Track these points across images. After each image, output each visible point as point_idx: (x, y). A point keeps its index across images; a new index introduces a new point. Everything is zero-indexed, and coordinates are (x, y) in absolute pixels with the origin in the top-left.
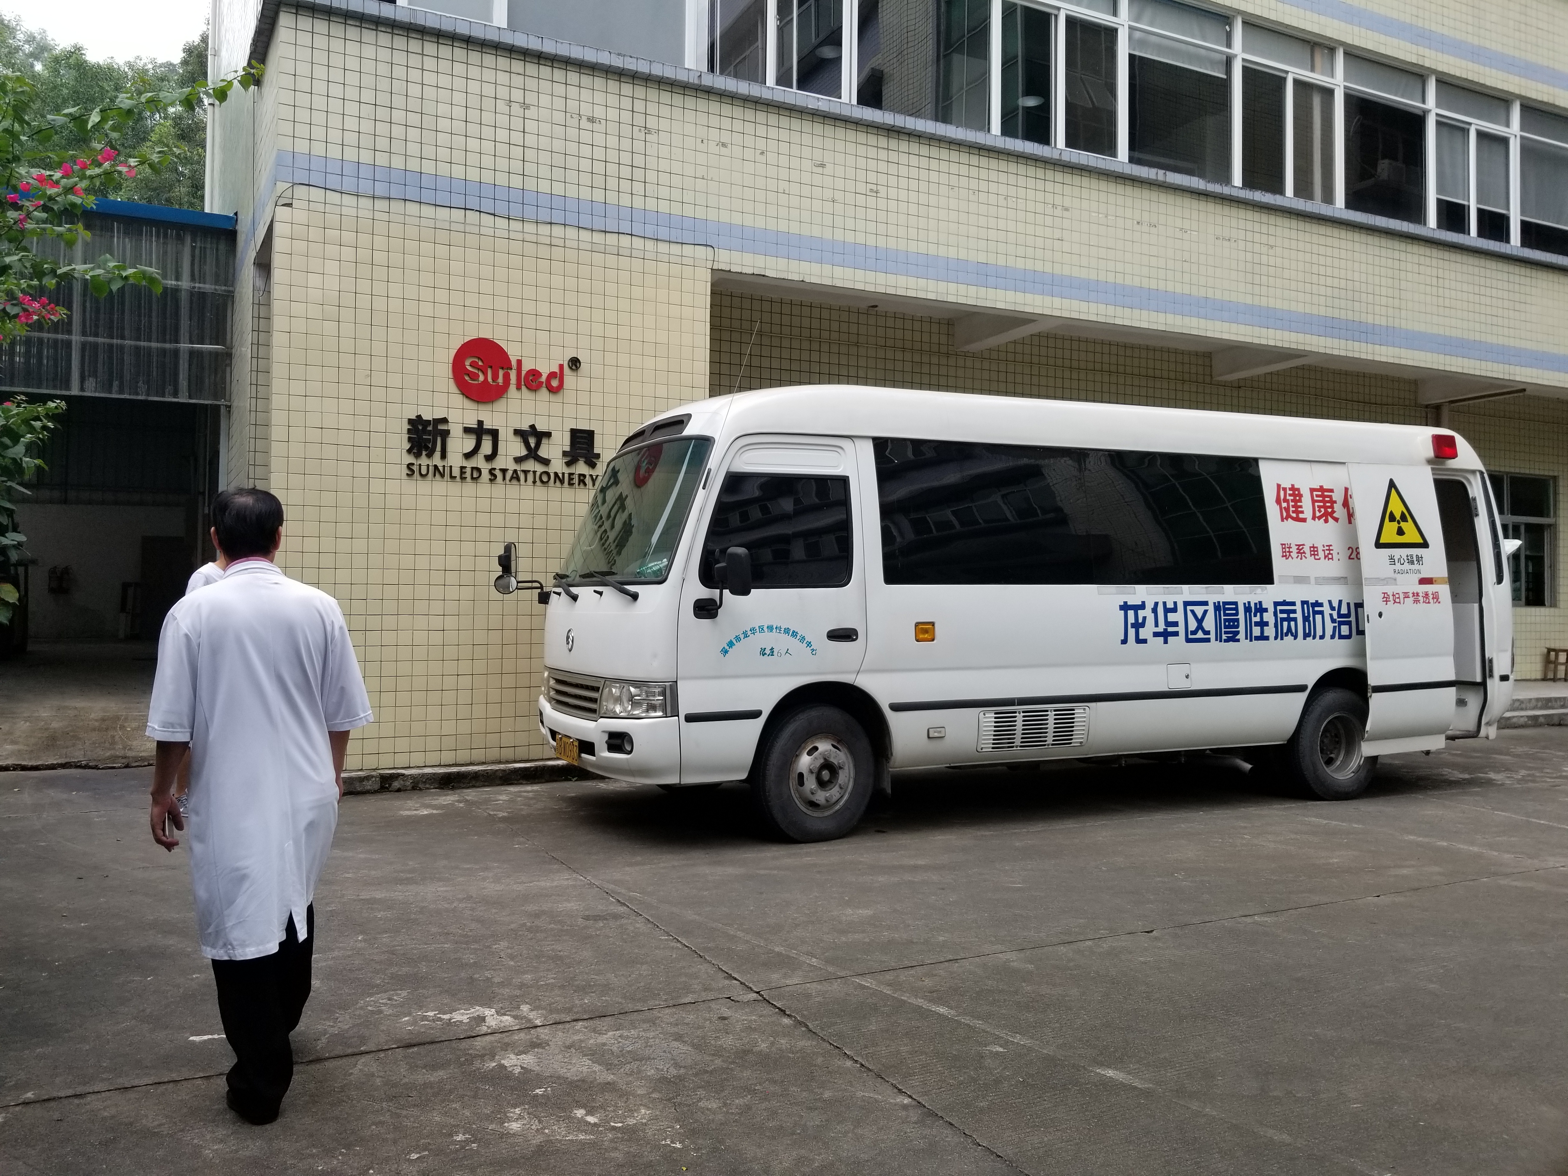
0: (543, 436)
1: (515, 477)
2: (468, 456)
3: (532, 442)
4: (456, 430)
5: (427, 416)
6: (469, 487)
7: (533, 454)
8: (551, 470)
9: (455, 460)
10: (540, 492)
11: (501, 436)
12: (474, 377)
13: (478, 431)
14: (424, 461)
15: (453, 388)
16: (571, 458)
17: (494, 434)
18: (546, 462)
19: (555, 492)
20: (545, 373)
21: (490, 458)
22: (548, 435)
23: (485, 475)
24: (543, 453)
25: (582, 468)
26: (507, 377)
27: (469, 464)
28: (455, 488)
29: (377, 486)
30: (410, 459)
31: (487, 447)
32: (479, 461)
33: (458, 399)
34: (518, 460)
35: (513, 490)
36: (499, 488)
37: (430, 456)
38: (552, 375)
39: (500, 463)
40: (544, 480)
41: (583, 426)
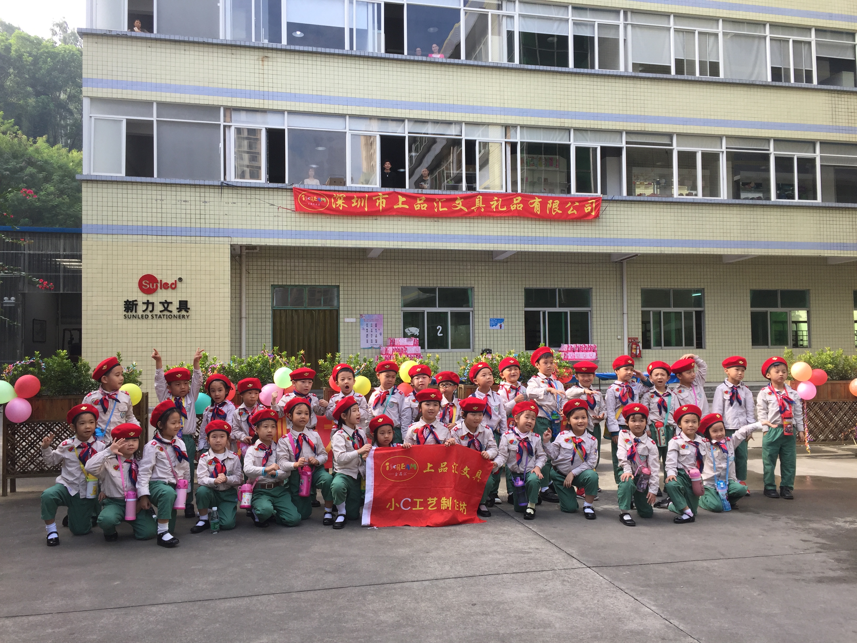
0: (169, 303)
1: (160, 317)
2: (144, 311)
3: (166, 305)
4: (140, 303)
5: (130, 300)
6: (145, 321)
7: (166, 309)
8: (173, 314)
9: (140, 312)
10: (169, 321)
11: (155, 304)
12: (146, 286)
13: (148, 303)
14: (130, 313)
15: (139, 290)
16: (180, 309)
17: (153, 304)
18: (171, 312)
19: (174, 321)
20: (170, 283)
21: (151, 311)
22: (171, 303)
23: (150, 317)
24: (170, 309)
25: (183, 313)
26: (157, 286)
27: (144, 314)
28: (140, 321)
29: (115, 322)
30: (125, 313)
31: (150, 308)
32: (148, 313)
33: (141, 294)
34: (161, 311)
35: (160, 321)
36: (155, 321)
37: (131, 311)
38: (172, 284)
39: (155, 313)
40: (170, 317)
41: (184, 299)
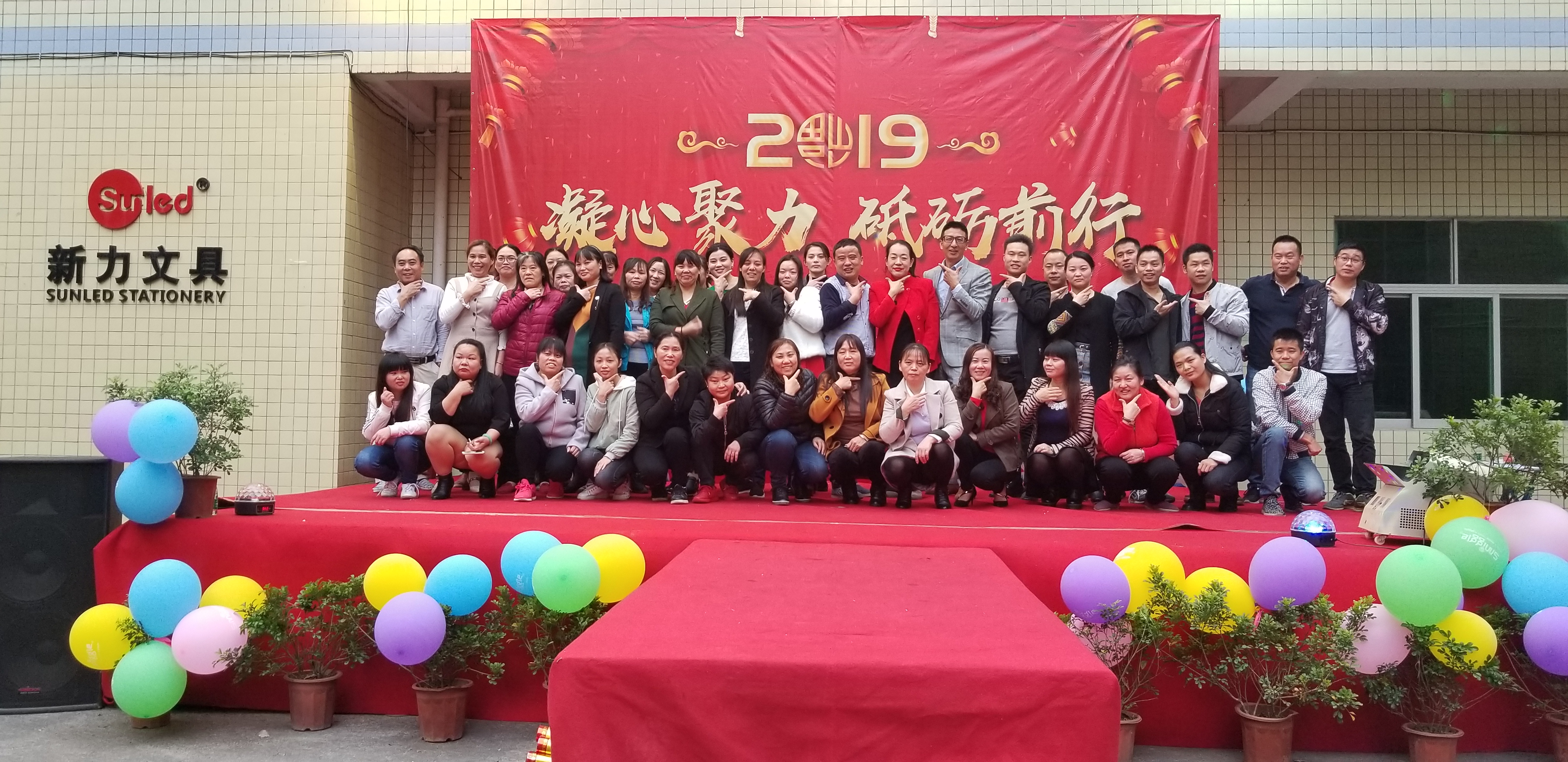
0: (170, 256)
1: (144, 296)
2: (101, 279)
3: (161, 262)
4: (91, 256)
5: (66, 246)
6: (103, 308)
7: (161, 274)
8: (178, 289)
9: (90, 283)
10: (169, 310)
11: (133, 259)
12: (109, 206)
13: (111, 256)
14: (63, 286)
15: (91, 218)
16: (199, 275)
17: (126, 257)
18: (174, 282)
19: (183, 309)
20: (173, 195)
21: (122, 280)
22: (176, 255)
23: (117, 296)
24: (171, 273)
25: (209, 285)
26: (138, 204)
27: (102, 287)
28: (90, 309)
29: (24, 311)
30: (52, 285)
31: (118, 271)
32: (111, 285)
33: (94, 228)
34: (147, 281)
35: (143, 309)
36: (131, 307)
37: (68, 281)
38: (180, 198)
39: (130, 285)
40: (171, 298)
41: (212, 244)
